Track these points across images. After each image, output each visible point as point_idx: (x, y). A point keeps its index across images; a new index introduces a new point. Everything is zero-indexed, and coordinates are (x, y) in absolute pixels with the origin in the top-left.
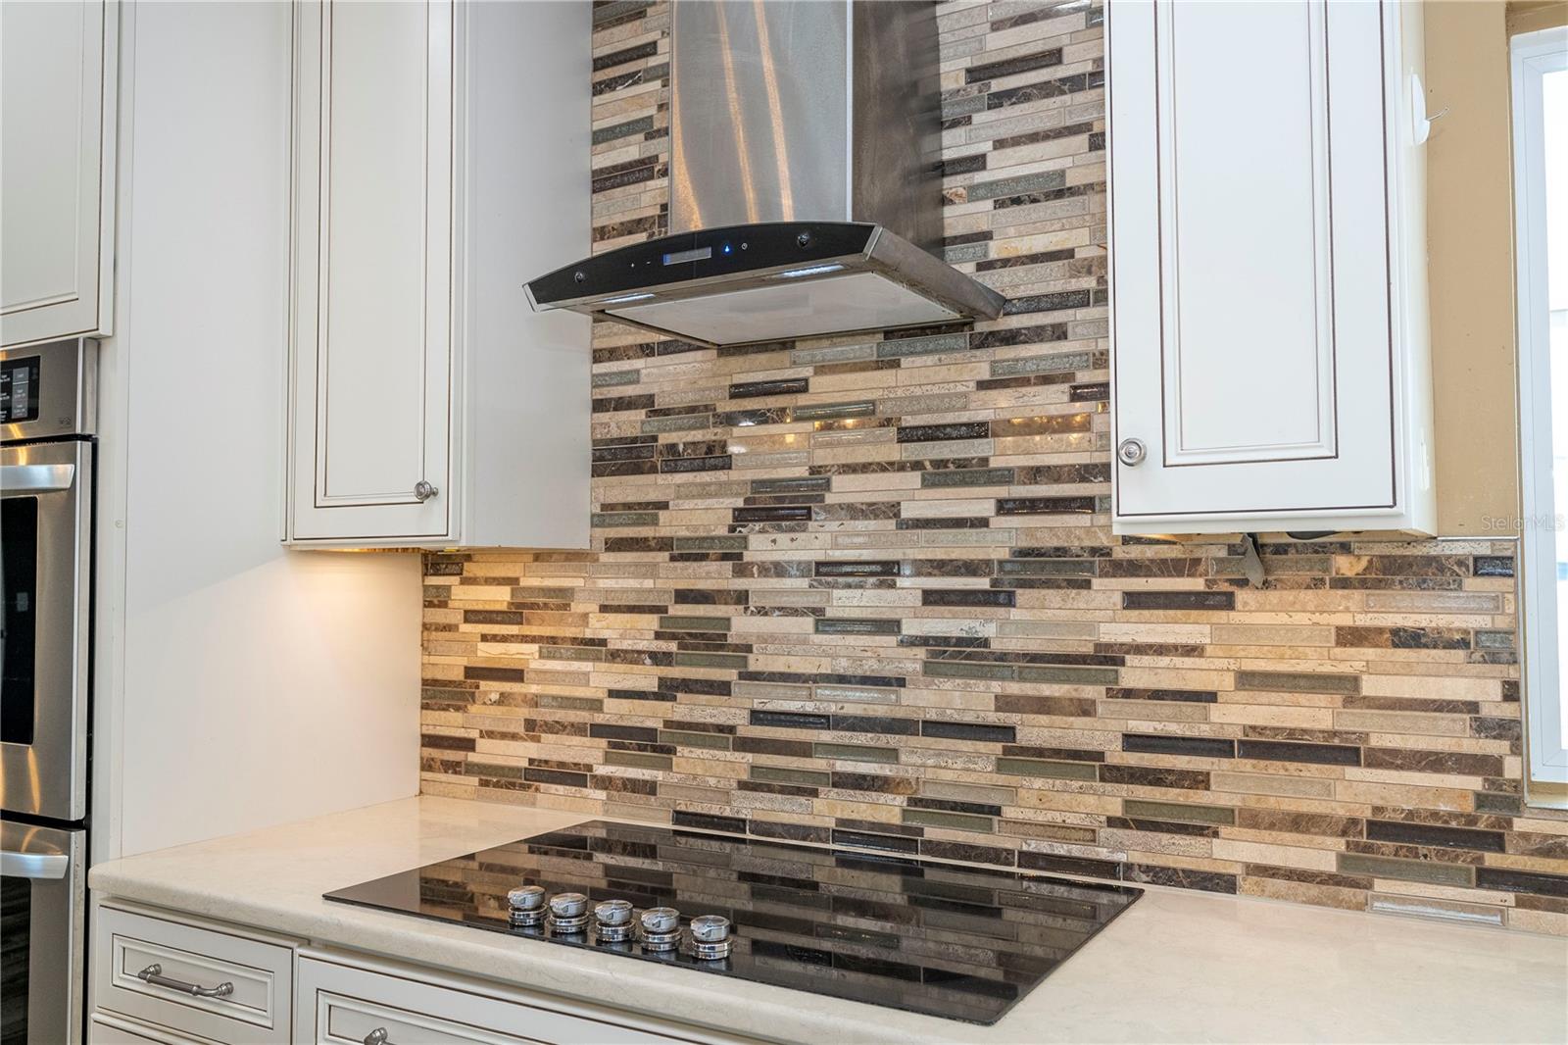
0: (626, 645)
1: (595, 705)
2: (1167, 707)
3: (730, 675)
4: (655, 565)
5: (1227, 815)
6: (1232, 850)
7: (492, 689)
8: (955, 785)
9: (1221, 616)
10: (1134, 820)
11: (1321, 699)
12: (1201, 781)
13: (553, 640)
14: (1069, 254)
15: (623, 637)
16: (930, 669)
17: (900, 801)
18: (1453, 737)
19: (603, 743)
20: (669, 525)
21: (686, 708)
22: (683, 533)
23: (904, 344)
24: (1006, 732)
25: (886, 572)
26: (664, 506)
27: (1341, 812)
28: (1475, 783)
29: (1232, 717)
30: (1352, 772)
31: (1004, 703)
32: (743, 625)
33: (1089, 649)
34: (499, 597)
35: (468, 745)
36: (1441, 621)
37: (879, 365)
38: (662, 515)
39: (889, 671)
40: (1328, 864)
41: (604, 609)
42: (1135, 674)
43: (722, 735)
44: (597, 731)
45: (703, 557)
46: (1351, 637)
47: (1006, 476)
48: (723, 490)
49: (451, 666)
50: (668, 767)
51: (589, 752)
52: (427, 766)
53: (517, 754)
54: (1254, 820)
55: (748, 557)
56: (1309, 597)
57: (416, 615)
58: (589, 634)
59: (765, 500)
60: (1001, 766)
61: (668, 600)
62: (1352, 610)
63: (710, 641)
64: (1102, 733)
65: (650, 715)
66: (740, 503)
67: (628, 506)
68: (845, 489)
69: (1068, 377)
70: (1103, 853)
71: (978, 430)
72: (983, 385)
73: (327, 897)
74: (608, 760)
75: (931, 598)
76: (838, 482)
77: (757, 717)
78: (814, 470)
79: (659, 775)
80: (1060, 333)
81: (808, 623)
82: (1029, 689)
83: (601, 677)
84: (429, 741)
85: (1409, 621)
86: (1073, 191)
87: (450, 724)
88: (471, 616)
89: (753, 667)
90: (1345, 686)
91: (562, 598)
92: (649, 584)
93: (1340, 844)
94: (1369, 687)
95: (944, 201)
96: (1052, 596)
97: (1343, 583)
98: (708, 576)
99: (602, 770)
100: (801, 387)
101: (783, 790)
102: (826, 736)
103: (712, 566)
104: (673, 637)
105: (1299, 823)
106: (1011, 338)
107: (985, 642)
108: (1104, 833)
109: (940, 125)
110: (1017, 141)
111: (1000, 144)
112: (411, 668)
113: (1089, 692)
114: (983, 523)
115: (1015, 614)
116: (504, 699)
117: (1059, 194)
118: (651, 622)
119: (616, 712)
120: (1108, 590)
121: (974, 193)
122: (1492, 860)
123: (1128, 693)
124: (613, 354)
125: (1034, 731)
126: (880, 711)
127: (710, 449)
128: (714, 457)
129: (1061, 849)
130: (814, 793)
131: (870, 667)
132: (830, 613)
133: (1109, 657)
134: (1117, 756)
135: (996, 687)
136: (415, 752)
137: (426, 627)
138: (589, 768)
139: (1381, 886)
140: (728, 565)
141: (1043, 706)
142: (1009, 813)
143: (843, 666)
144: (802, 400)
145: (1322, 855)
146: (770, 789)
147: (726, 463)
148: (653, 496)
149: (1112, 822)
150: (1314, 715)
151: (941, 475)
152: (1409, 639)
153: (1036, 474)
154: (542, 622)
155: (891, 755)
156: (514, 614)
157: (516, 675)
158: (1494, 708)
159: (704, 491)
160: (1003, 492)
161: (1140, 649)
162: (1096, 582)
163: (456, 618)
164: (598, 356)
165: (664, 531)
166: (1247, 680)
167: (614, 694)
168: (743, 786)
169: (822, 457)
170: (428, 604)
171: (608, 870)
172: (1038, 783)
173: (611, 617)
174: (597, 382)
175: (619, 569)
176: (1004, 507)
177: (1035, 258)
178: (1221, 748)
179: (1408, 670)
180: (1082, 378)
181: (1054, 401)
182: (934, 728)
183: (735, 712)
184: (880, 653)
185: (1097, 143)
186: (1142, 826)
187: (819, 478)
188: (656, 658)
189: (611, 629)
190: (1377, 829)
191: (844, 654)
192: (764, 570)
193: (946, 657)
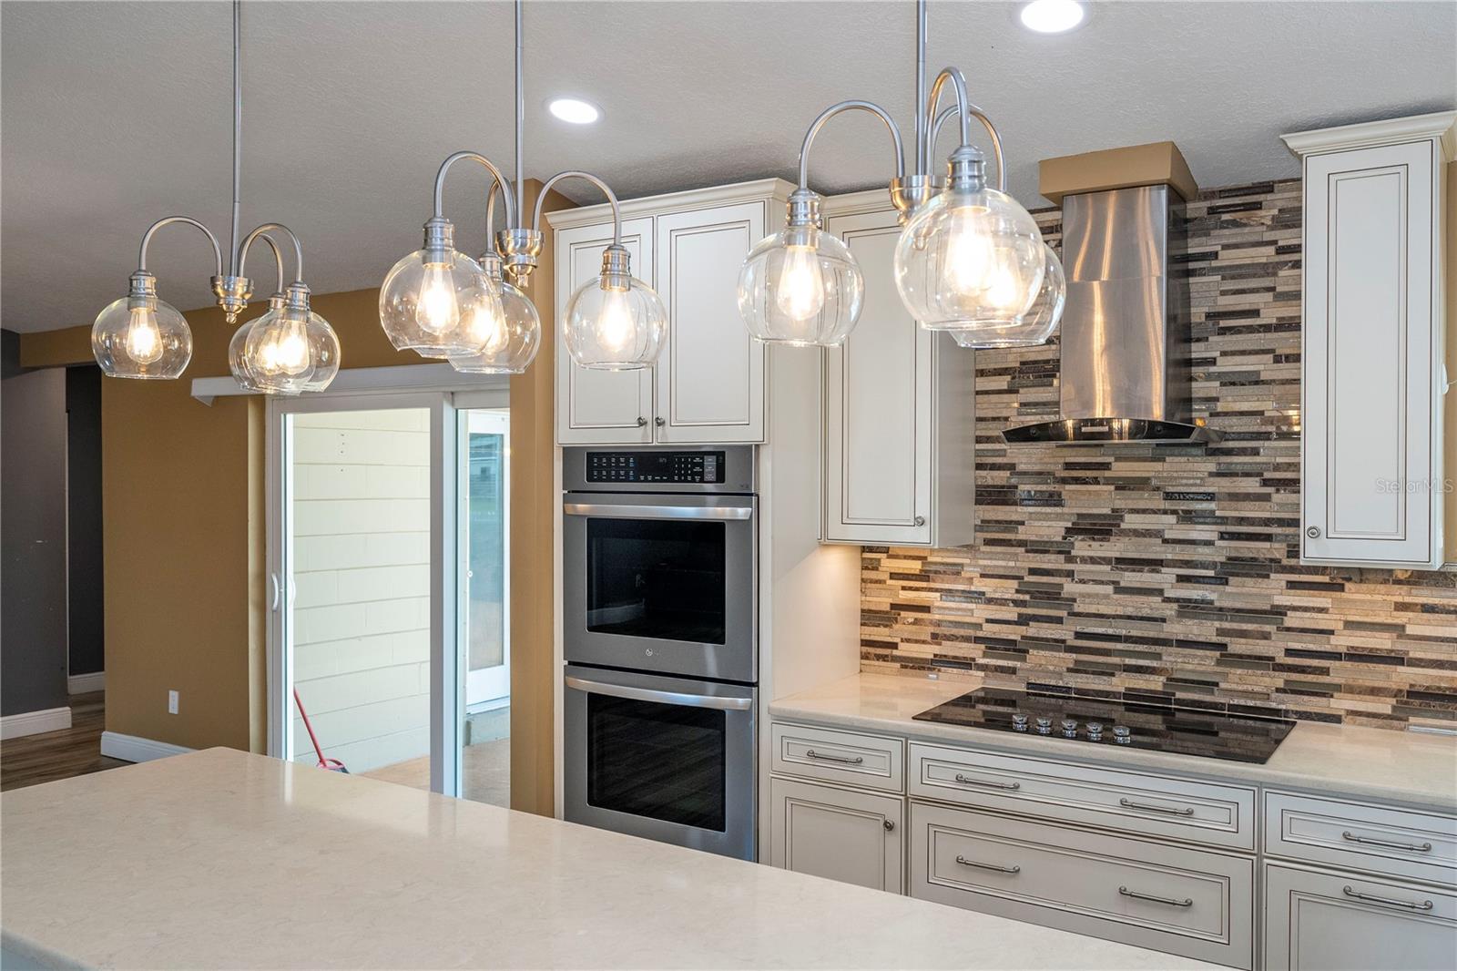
0: (997, 595)
1: (979, 626)
2: (1308, 637)
3: (1064, 613)
4: (1016, 554)
5: (1338, 688)
6: (1340, 704)
7: (910, 616)
8: (1193, 671)
9: (1338, 594)
10: (1290, 689)
11: (1386, 635)
12: (1325, 671)
13: (950, 591)
14: (1261, 413)
15: (995, 591)
16: (1181, 614)
17: (1163, 679)
19: (983, 646)
20: (1023, 533)
21: (1033, 630)
22: (1034, 538)
23: (1168, 451)
24: (1223, 646)
25: (1155, 564)
26: (1022, 523)
27: (1394, 687)
29: (1342, 642)
30: (1400, 669)
31: (1221, 632)
32: (1070, 588)
33: (1268, 607)
34: (916, 566)
35: (894, 646)
36: (1445, 601)
37: (1154, 459)
38: (1020, 528)
39: (1156, 614)
40: (1388, 710)
41: (983, 576)
42: (1292, 620)
43: (1058, 644)
44: (978, 640)
45: (1046, 552)
46: (1402, 607)
47: (1224, 521)
48: (1059, 517)
49: (882, 601)
50: (1024, 660)
51: (975, 652)
52: (865, 656)
53: (928, 651)
54: (1351, 690)
55: (1073, 553)
56: (1382, 588)
57: (857, 573)
58: (973, 589)
59: (1085, 524)
60: (1219, 663)
61: (1024, 573)
62: (1402, 594)
63: (1050, 596)
64: (1275, 647)
65: (1013, 633)
66: (1070, 525)
67: (998, 522)
68: (1130, 521)
69: (1260, 474)
70: (1274, 705)
71: (1211, 497)
72: (1211, 474)
73: (914, 718)
74: (985, 655)
75: (1181, 579)
76: (1128, 517)
77: (1079, 635)
78: (1113, 510)
79: (1018, 664)
80: (1255, 452)
81: (1110, 588)
82: (1235, 626)
83: (980, 612)
84: (865, 643)
85: (1430, 601)
86: (1264, 382)
87: (880, 634)
88: (893, 576)
89: (1076, 610)
90: (1399, 629)
91: (956, 570)
92: (1012, 564)
93: (1394, 701)
94: (1410, 630)
95: (1191, 379)
96: (1249, 581)
97: (1398, 583)
98: (1049, 562)
99: (981, 661)
100: (1106, 466)
101: (1094, 673)
102: (1120, 646)
103: (1053, 557)
104: (1027, 592)
105: (1374, 691)
106: (1229, 452)
107: (1211, 602)
108: (1274, 695)
109: (1189, 340)
110: (1233, 353)
111: (1224, 354)
112: (854, 602)
113: (1267, 628)
114: (1210, 543)
115: (1228, 589)
116: (916, 622)
117: (1257, 383)
118: (1014, 584)
119: (989, 630)
120: (1279, 580)
121: (1209, 377)
123: (1288, 629)
124: (988, 439)
125: (1237, 646)
126: (1152, 634)
127: (1051, 495)
128: (1054, 500)
129: (1251, 703)
130: (1112, 675)
131: (1146, 612)
132: (1122, 584)
133: (1279, 612)
134: (1281, 658)
135: (1217, 624)
136: (858, 649)
137: (863, 580)
138: (974, 659)
139: (1412, 720)
140: (1062, 557)
142: (1222, 685)
143: (1130, 611)
144: (1107, 474)
145: (1385, 706)
146: (1086, 672)
147: (1061, 503)
148: (1014, 518)
149: (1278, 690)
150: (1383, 642)
151: (1188, 517)
152: (1429, 609)
153: (1241, 521)
154: (943, 581)
155: (1158, 656)
156: (924, 576)
157: (926, 609)
159: (1047, 517)
160: (1223, 528)
161: (1295, 608)
162: (1272, 576)
163: (886, 576)
164: (979, 440)
165: (1020, 537)
166: (1349, 625)
167: (988, 621)
168: (1069, 670)
169: (1119, 504)
170: (865, 568)
171: (985, 713)
172: (1239, 671)
173: (988, 580)
174: (978, 453)
175: (991, 556)
176: (1224, 536)
177: (1242, 413)
178: (1336, 656)
179: (1428, 623)
180: (1267, 475)
181: (1252, 485)
182: (1183, 643)
183: (1065, 632)
184: (1151, 605)
185: (1277, 359)
186: (1294, 692)
187: (1117, 515)
188: (1016, 603)
189: (988, 587)
190: (1411, 694)
191: (1131, 605)
192: (1084, 560)
193: (1189, 608)
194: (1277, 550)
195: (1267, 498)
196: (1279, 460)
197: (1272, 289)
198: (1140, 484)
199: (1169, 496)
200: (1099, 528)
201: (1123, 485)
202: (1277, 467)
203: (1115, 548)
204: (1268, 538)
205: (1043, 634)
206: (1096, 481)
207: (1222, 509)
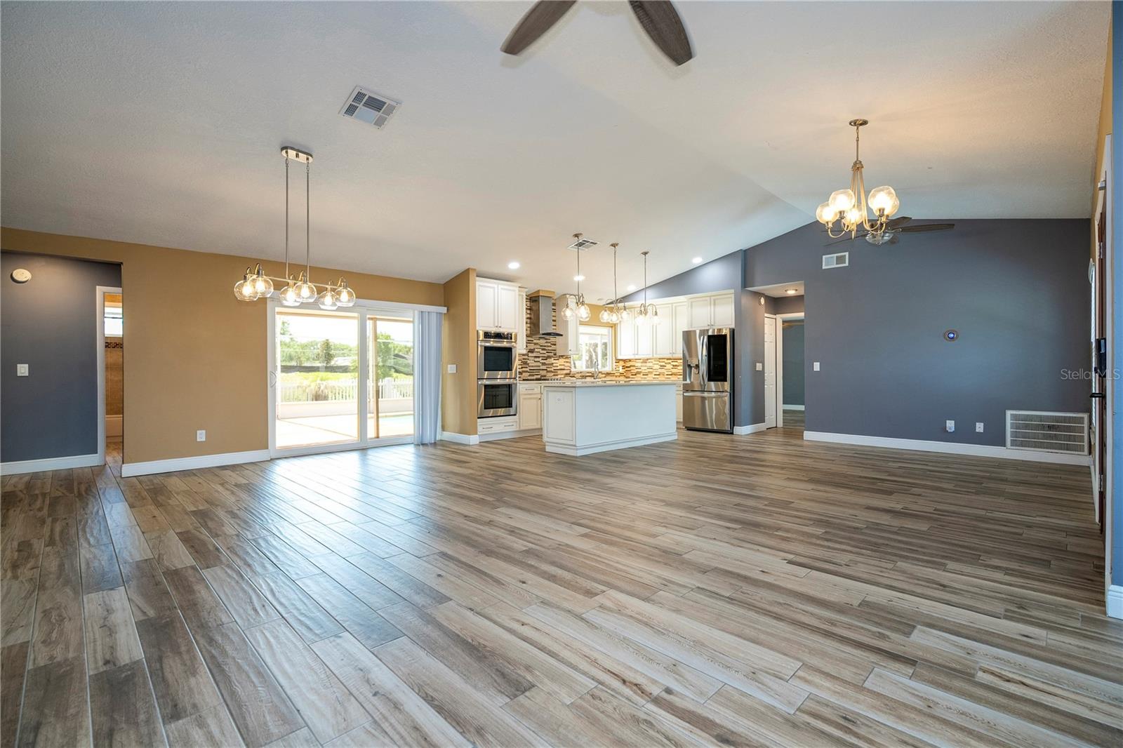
2: (556, 367)
5: (558, 374)
6: (559, 376)
9: (559, 361)
10: (554, 375)
12: (557, 372)
17: (540, 376)
18: (568, 368)
21: (524, 369)
22: (525, 353)
23: (541, 339)
25: (539, 357)
27: (564, 373)
28: (570, 371)
29: (558, 368)
30: (565, 371)
32: (529, 362)
37: (539, 340)
42: (554, 365)
43: (527, 372)
46: (565, 362)
47: (547, 350)
48: (529, 349)
54: (560, 374)
60: (546, 372)
62: (565, 360)
63: (526, 363)
64: (552, 369)
66: (530, 351)
71: (545, 346)
75: (542, 359)
76: (536, 349)
80: (551, 340)
81: (533, 361)
90: (564, 365)
93: (564, 375)
96: (549, 359)
100: (534, 341)
102: (535, 371)
103: (528, 356)
105: (562, 374)
106: (548, 339)
114: (545, 353)
115: (547, 360)
120: (553, 359)
122: (570, 375)
125: (548, 369)
126: (539, 368)
127: (528, 345)
132: (535, 360)
134: (553, 371)
135: (546, 366)
141: (549, 367)
142: (547, 376)
143: (536, 365)
147: (529, 347)
150: (562, 367)
151: (543, 349)
152: (567, 362)
153: (549, 350)
155: (539, 372)
158: (570, 366)
161: (554, 363)
169: (535, 347)
172: (549, 373)
176: (547, 352)
178: (558, 370)
180: (552, 343)
181: (549, 344)
182: (542, 370)
183: (527, 369)
184: (538, 364)
187: (534, 349)
190: (566, 374)
193: (544, 364)
194: (552, 354)
195: (551, 346)
196: (553, 341)
198: (537, 344)
199: (541, 346)
200: (533, 351)
203: (534, 354)
204: (551, 352)
206: (533, 343)
207: (546, 348)
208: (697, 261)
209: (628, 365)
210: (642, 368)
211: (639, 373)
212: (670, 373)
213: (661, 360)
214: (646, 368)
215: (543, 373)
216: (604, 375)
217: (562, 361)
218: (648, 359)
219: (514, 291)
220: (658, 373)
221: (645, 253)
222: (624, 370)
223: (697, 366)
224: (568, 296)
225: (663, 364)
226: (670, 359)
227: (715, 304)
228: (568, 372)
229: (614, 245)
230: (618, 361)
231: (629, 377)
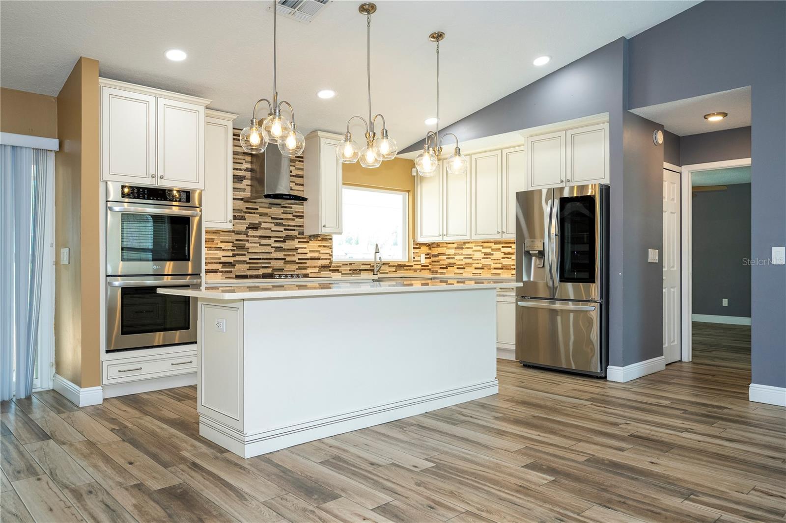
0: (226, 248)
1: (220, 259)
2: (303, 255)
3: (246, 253)
4: (231, 235)
5: (308, 267)
6: (308, 271)
8: (278, 266)
9: (308, 244)
10: (299, 269)
11: (317, 253)
12: (306, 263)
13: (211, 247)
15: (225, 247)
16: (275, 251)
17: (271, 269)
18: (327, 256)
19: (221, 265)
21: (237, 258)
22: (237, 230)
23: (272, 205)
24: (285, 259)
25: (269, 237)
27: (318, 265)
28: (329, 261)
29: (308, 256)
30: (320, 261)
31: (285, 255)
32: (247, 245)
33: (294, 248)
36: (327, 244)
37: (268, 208)
39: (269, 251)
40: (317, 271)
41: (221, 242)
42: (300, 251)
43: (244, 262)
44: (220, 263)
45: (241, 234)
46: (320, 246)
47: (285, 225)
48: (245, 224)
50: (234, 268)
51: (219, 267)
54: (311, 267)
55: (248, 234)
56: (317, 242)
58: (218, 246)
59: (251, 226)
60: (284, 263)
61: (234, 241)
62: (320, 243)
63: (242, 247)
64: (295, 259)
65: (231, 260)
66: (247, 226)
68: (263, 225)
71: (282, 219)
74: (222, 268)
75: (275, 241)
76: (263, 224)
77: (250, 259)
79: (232, 269)
80: (291, 208)
81: (258, 244)
82: (287, 253)
83: (220, 254)
85: (324, 244)
89: (249, 251)
90: (318, 251)
92: (230, 238)
93: (318, 269)
96: (290, 241)
97: (319, 240)
98: (242, 237)
99: (221, 270)
100: (257, 209)
101: (254, 270)
102: (261, 261)
103: (243, 235)
104: (235, 247)
105: (315, 267)
106: (286, 207)
107: (282, 247)
113: (294, 253)
114: (282, 231)
115: (286, 244)
118: (231, 244)
119: (223, 260)
120: (297, 241)
122: (330, 269)
123: (299, 253)
125: (288, 259)
126: (268, 257)
127: (242, 217)
130: (259, 270)
131: (267, 251)
132: (261, 243)
133: (297, 249)
134: (297, 261)
135: (284, 253)
138: (218, 269)
139: (322, 273)
140: (245, 235)
141: (289, 255)
142: (285, 269)
143: (263, 251)
144: (257, 211)
145: (316, 270)
146: (252, 270)
147: (245, 220)
149: (297, 269)
150: (316, 255)
151: (277, 224)
152: (324, 246)
153: (289, 225)
155: (270, 263)
158: (331, 254)
161: (300, 248)
162: (295, 240)
166: (310, 251)
167: (223, 256)
168: (247, 270)
169: (260, 220)
172: (289, 265)
176: (285, 229)
178: (308, 259)
179: (324, 250)
180: (294, 214)
181: (290, 216)
182: (276, 259)
183: (246, 258)
184: (268, 249)
185: (296, 184)
186: (300, 269)
187: (260, 223)
188: (232, 250)
189: (223, 245)
190: (322, 267)
191: (264, 249)
192: (251, 236)
194: (296, 233)
195: (294, 220)
196: (297, 210)
197: (294, 166)
198: (265, 215)
199: (272, 218)
200: (255, 227)
201: (261, 215)
202: (296, 212)
203: (260, 233)
204: (294, 230)
205: (240, 259)
206: (254, 213)
207: (284, 222)
208: (542, 62)
209: (435, 251)
210: (457, 257)
211: (451, 265)
212: (499, 266)
213: (485, 245)
214: (462, 257)
215: (279, 264)
216: (393, 269)
217: (314, 245)
218: (465, 243)
219: (195, 111)
220: (480, 266)
221: (438, 36)
222: (429, 261)
223: (541, 254)
224: (319, 133)
225: (489, 251)
226: (500, 243)
227: (573, 143)
228: (327, 262)
229: (367, 9)
230: (418, 246)
231: (437, 272)
